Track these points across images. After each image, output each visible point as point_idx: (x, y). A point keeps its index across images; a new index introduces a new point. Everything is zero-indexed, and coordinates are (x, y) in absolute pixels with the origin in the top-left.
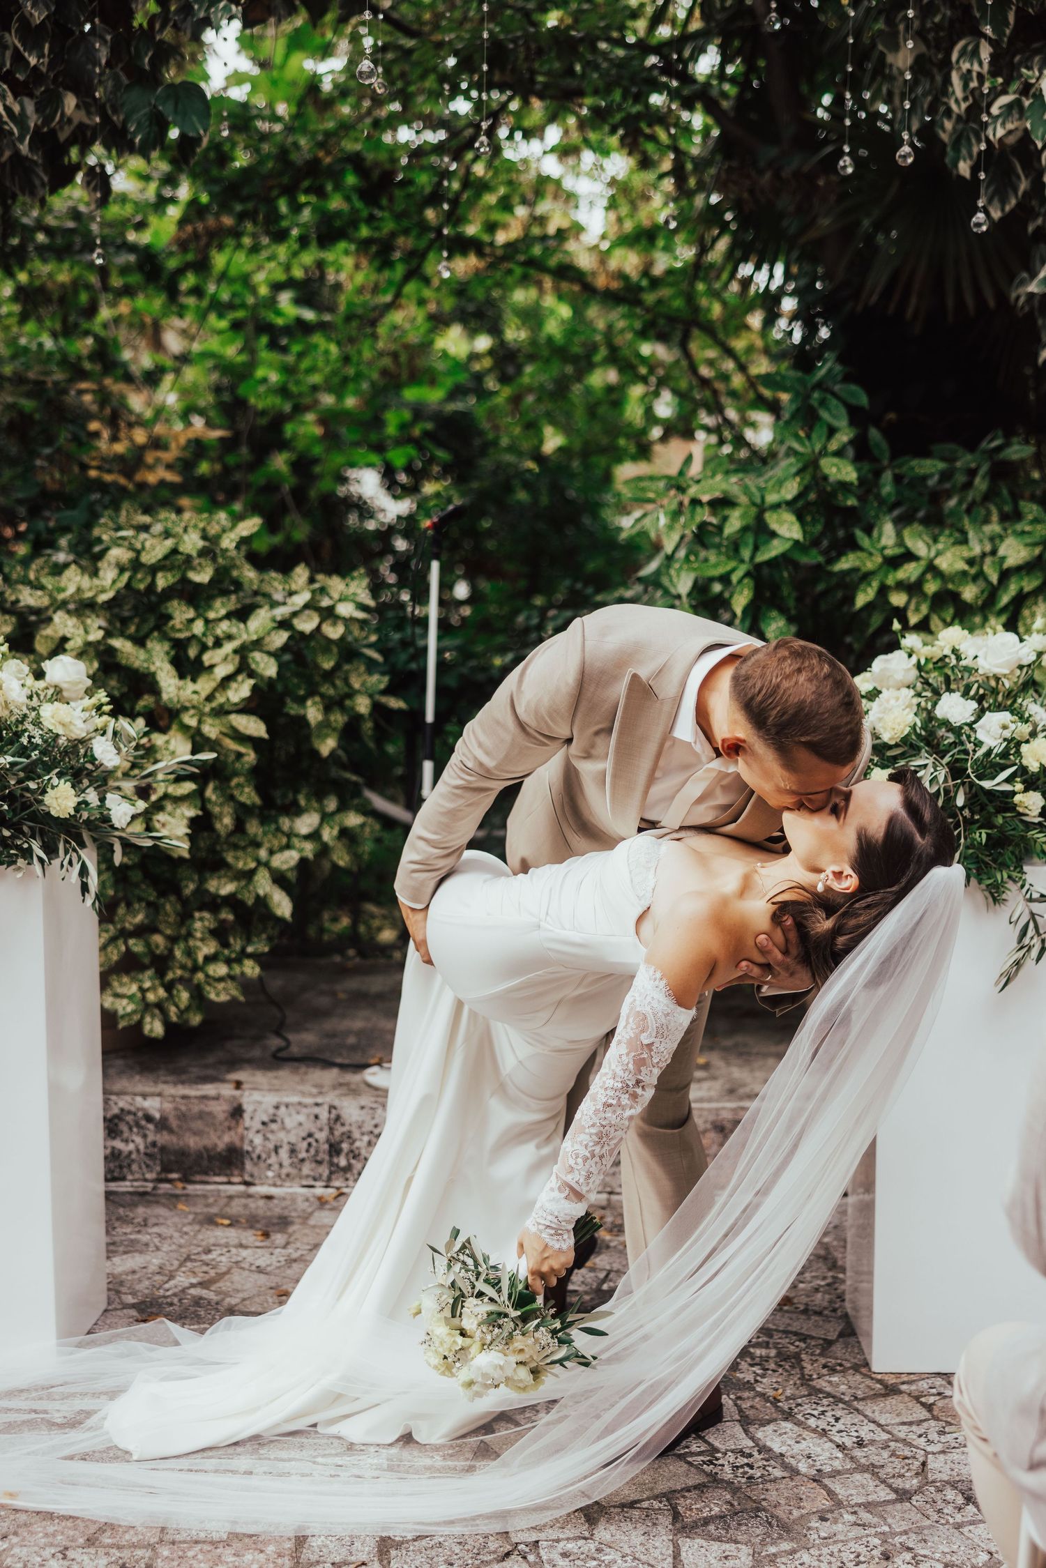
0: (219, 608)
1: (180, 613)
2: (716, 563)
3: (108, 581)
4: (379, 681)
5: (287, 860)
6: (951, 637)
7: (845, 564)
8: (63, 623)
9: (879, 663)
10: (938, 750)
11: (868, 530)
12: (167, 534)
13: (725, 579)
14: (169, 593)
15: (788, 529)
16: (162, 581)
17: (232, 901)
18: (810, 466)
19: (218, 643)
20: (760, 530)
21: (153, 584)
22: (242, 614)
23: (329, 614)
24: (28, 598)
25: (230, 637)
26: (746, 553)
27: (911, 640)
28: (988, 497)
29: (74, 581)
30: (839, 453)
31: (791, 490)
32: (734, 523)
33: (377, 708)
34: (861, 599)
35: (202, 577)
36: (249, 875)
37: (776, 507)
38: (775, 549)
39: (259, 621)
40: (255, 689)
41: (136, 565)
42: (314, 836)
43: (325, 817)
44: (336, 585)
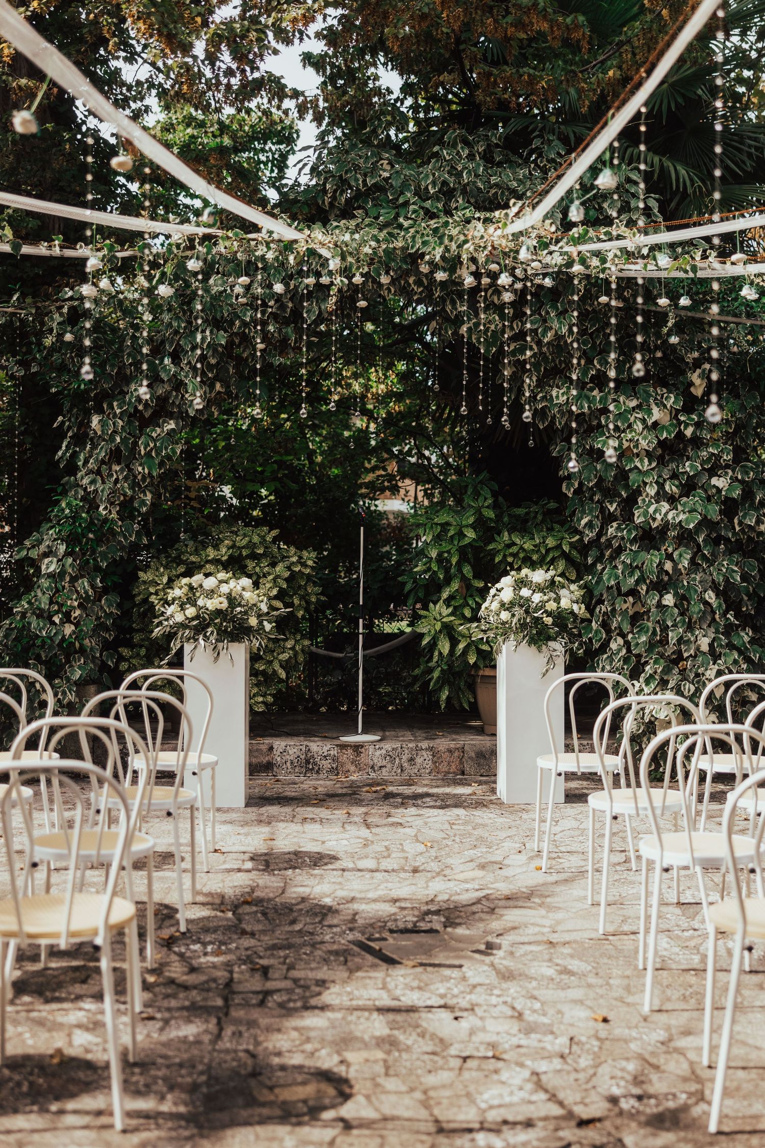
0: (264, 563)
1: (251, 564)
2: (445, 546)
3: (224, 552)
4: (318, 589)
5: (285, 656)
6: (525, 571)
7: (490, 547)
8: (210, 568)
9: (503, 580)
10: (521, 606)
11: (499, 533)
12: (245, 535)
13: (449, 552)
14: (247, 557)
15: (471, 534)
16: (244, 553)
17: (264, 673)
18: (478, 511)
19: (265, 576)
20: (461, 535)
21: (241, 554)
22: (273, 565)
23: (304, 565)
24: (193, 559)
25: (269, 574)
26: (456, 543)
27: (513, 573)
28: (543, 521)
29: (211, 553)
30: (488, 507)
31: (471, 520)
32: (451, 533)
33: (318, 599)
34: (497, 560)
35: (260, 551)
36: (270, 662)
37: (467, 526)
38: (466, 541)
39: (279, 568)
40: (279, 591)
41: (233, 546)
42: (293, 648)
43: (297, 641)
44: (305, 554)
